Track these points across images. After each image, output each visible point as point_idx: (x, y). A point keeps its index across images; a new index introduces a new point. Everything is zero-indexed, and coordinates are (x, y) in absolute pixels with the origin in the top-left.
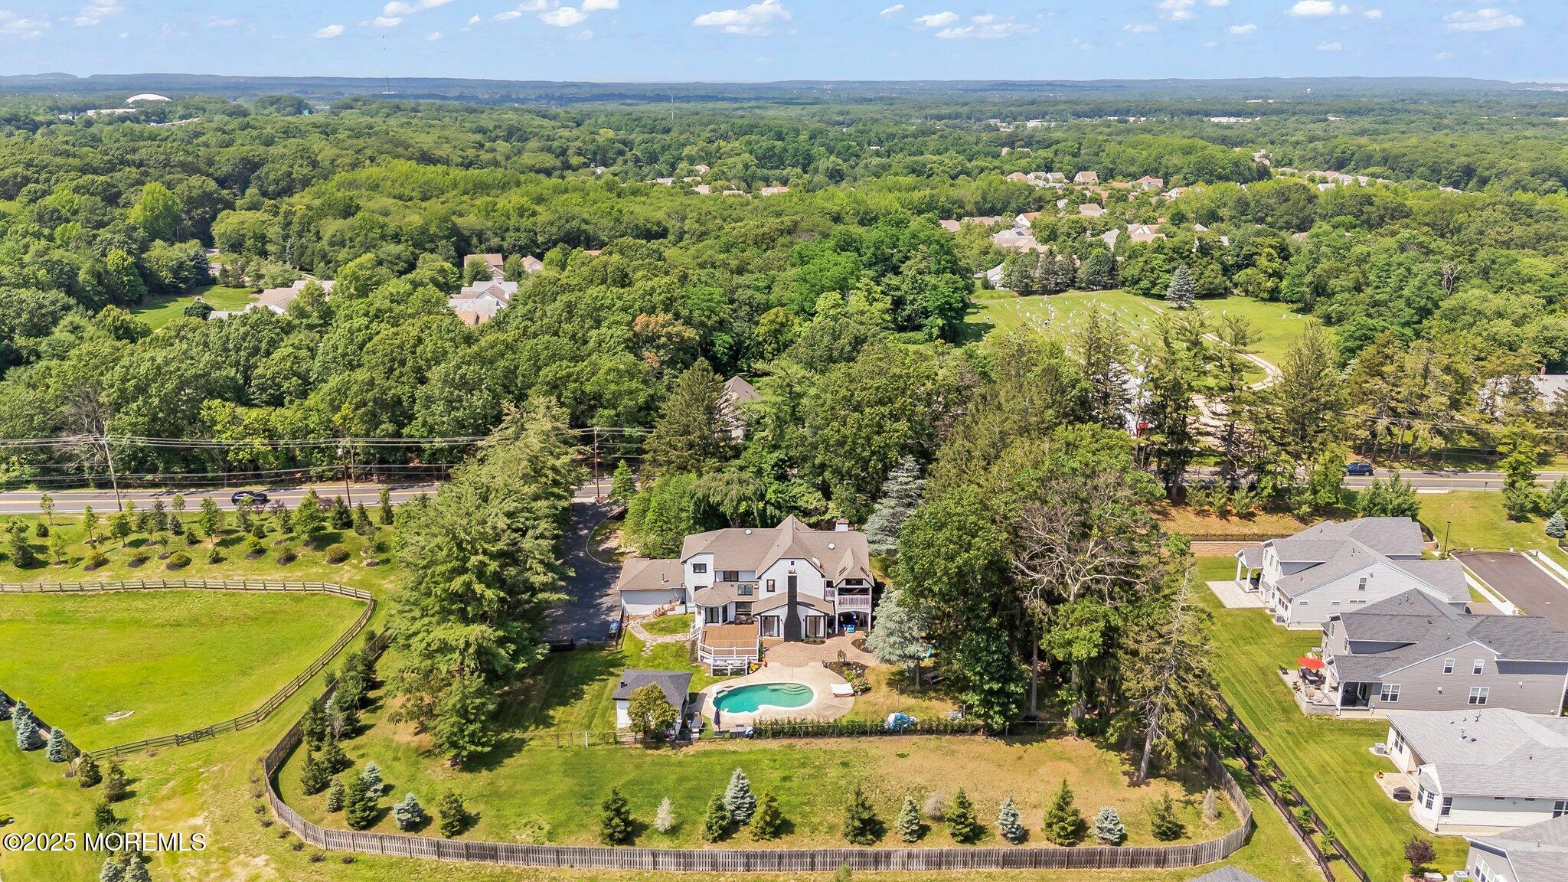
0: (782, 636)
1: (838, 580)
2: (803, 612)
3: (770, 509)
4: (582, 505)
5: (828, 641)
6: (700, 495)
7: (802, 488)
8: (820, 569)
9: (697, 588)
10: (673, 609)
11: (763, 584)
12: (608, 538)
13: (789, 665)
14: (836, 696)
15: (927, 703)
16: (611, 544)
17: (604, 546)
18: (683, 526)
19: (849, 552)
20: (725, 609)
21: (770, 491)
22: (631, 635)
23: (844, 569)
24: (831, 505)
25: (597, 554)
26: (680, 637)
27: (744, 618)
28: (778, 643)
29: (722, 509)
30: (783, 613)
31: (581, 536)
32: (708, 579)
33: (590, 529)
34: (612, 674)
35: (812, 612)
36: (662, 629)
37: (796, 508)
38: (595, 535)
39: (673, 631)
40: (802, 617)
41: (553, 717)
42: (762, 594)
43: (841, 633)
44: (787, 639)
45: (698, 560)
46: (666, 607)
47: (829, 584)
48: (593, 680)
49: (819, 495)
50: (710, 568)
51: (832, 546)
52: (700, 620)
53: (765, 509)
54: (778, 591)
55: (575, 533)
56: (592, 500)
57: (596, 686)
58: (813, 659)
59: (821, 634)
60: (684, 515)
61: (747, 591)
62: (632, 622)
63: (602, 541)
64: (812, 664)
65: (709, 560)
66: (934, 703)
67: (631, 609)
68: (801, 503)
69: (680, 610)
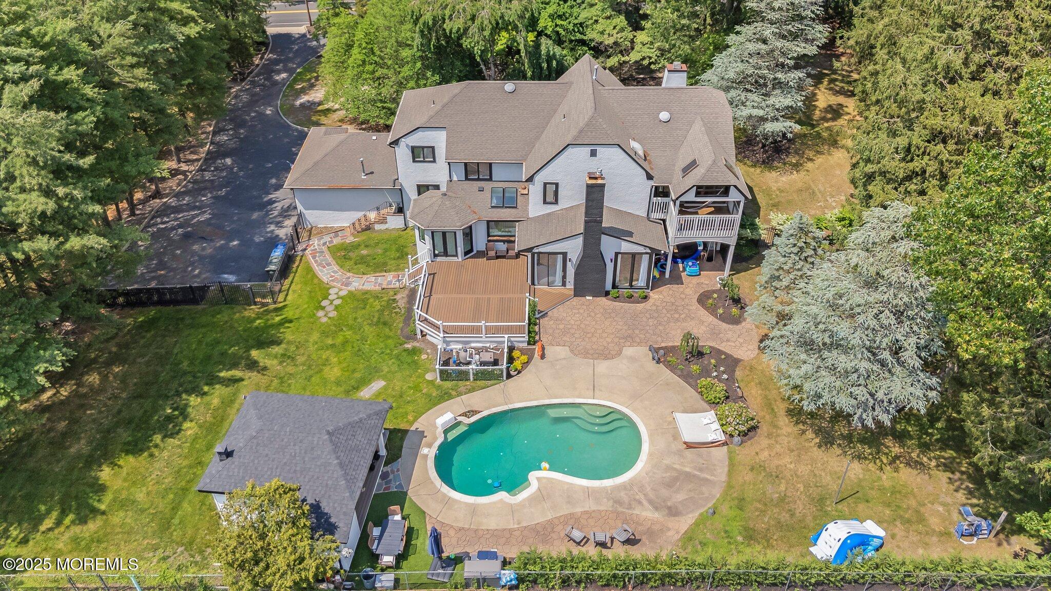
0: (570, 285)
1: (680, 186)
2: (609, 246)
3: (546, 45)
4: (288, 36)
5: (654, 295)
6: (428, 17)
7: (594, 11)
8: (642, 161)
9: (422, 189)
10: (383, 221)
11: (535, 190)
12: (312, 86)
13: (586, 354)
14: (689, 446)
15: (887, 477)
16: (317, 95)
17: (304, 99)
18: (406, 71)
19: (698, 128)
20: (468, 234)
21: (545, 15)
22: (309, 269)
23: (693, 164)
24: (641, 37)
25: (291, 111)
26: (388, 279)
27: (502, 247)
28: (562, 300)
29: (466, 43)
30: (574, 248)
31: (276, 83)
32: (438, 173)
33: (291, 71)
34: (253, 365)
35: (626, 247)
36: (362, 260)
37: (583, 43)
38: (295, 81)
39: (380, 267)
40: (608, 255)
41: (101, 489)
42: (535, 207)
43: (676, 279)
44: (579, 291)
45: (417, 139)
46: (372, 215)
47: (661, 192)
48: (213, 380)
49: (621, 20)
50: (441, 153)
51: (664, 116)
52: (424, 249)
53: (537, 45)
54: (564, 203)
55: (269, 78)
56: (302, 30)
57: (217, 394)
58: (630, 339)
59: (641, 282)
60: (405, 53)
61: (507, 200)
62: (315, 242)
63: (303, 91)
64: (629, 351)
65: (439, 140)
66: (906, 475)
67: (314, 217)
68: (592, 35)
69: (395, 222)
